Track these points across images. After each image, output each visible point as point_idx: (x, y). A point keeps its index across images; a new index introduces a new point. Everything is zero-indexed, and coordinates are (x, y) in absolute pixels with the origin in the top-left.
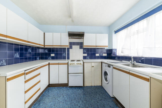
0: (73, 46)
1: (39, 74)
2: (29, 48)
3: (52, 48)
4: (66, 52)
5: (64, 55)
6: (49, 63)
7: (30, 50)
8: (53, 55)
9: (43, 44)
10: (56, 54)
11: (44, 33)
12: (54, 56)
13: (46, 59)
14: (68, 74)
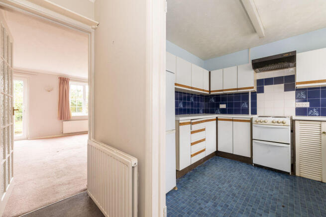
0: (266, 87)
1: (204, 130)
2: (191, 97)
3: (222, 95)
4: (248, 100)
5: (244, 105)
6: (217, 118)
7: (192, 100)
8: (223, 106)
9: (208, 90)
10: (228, 105)
11: (210, 72)
12: (225, 107)
13: (213, 112)
14: (252, 140)
